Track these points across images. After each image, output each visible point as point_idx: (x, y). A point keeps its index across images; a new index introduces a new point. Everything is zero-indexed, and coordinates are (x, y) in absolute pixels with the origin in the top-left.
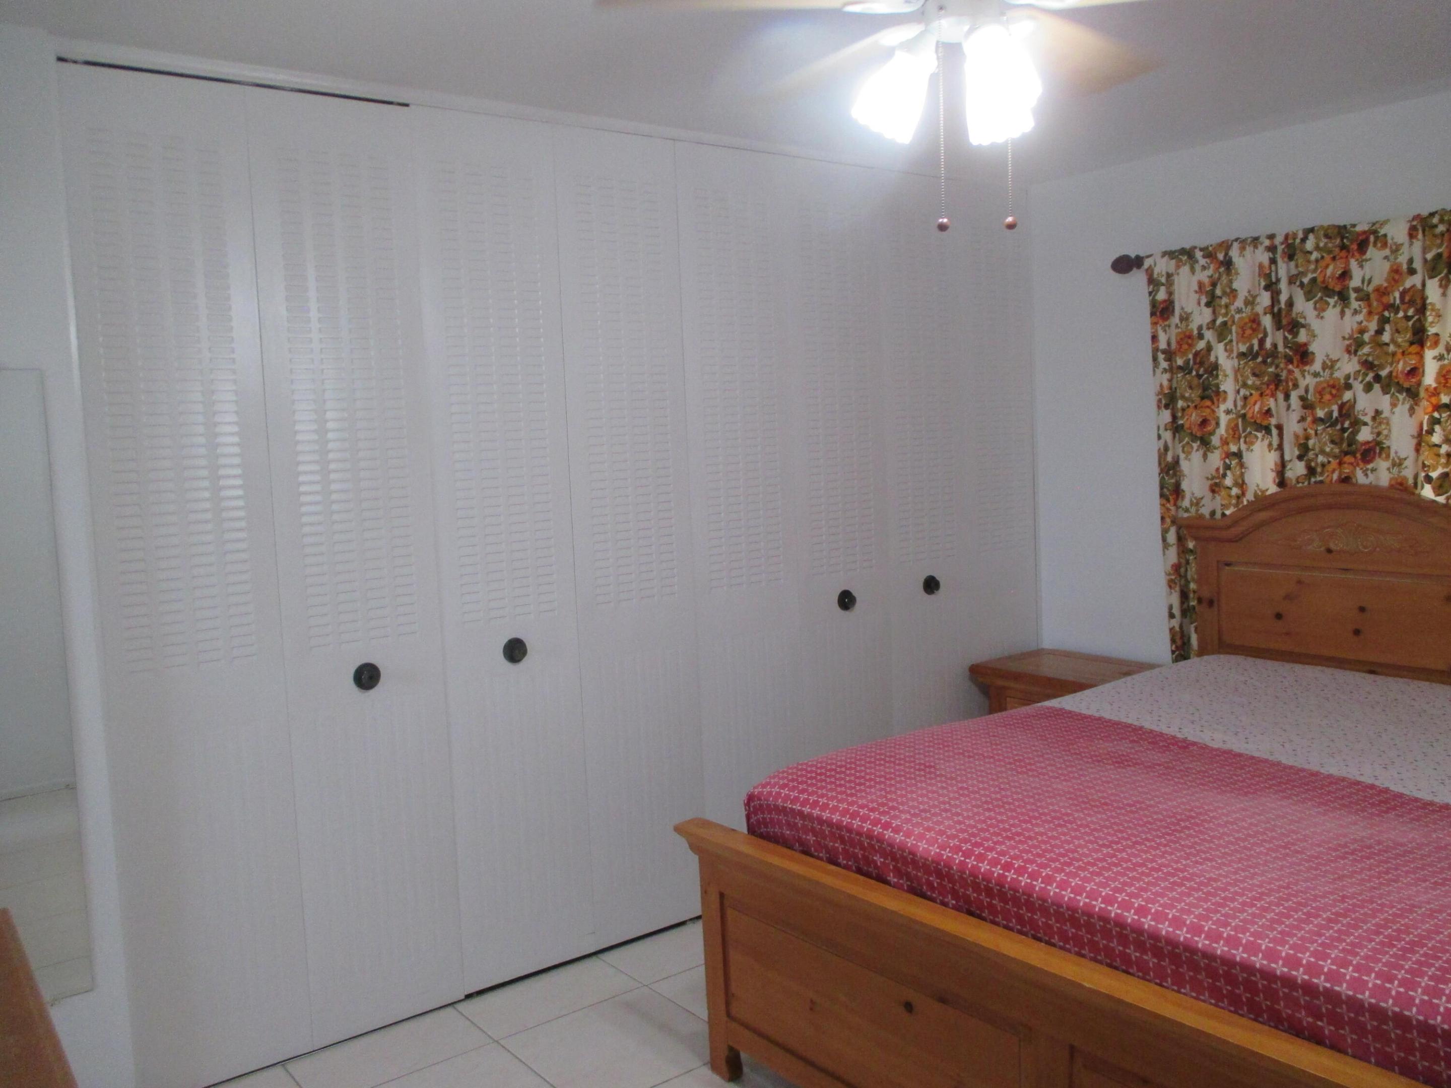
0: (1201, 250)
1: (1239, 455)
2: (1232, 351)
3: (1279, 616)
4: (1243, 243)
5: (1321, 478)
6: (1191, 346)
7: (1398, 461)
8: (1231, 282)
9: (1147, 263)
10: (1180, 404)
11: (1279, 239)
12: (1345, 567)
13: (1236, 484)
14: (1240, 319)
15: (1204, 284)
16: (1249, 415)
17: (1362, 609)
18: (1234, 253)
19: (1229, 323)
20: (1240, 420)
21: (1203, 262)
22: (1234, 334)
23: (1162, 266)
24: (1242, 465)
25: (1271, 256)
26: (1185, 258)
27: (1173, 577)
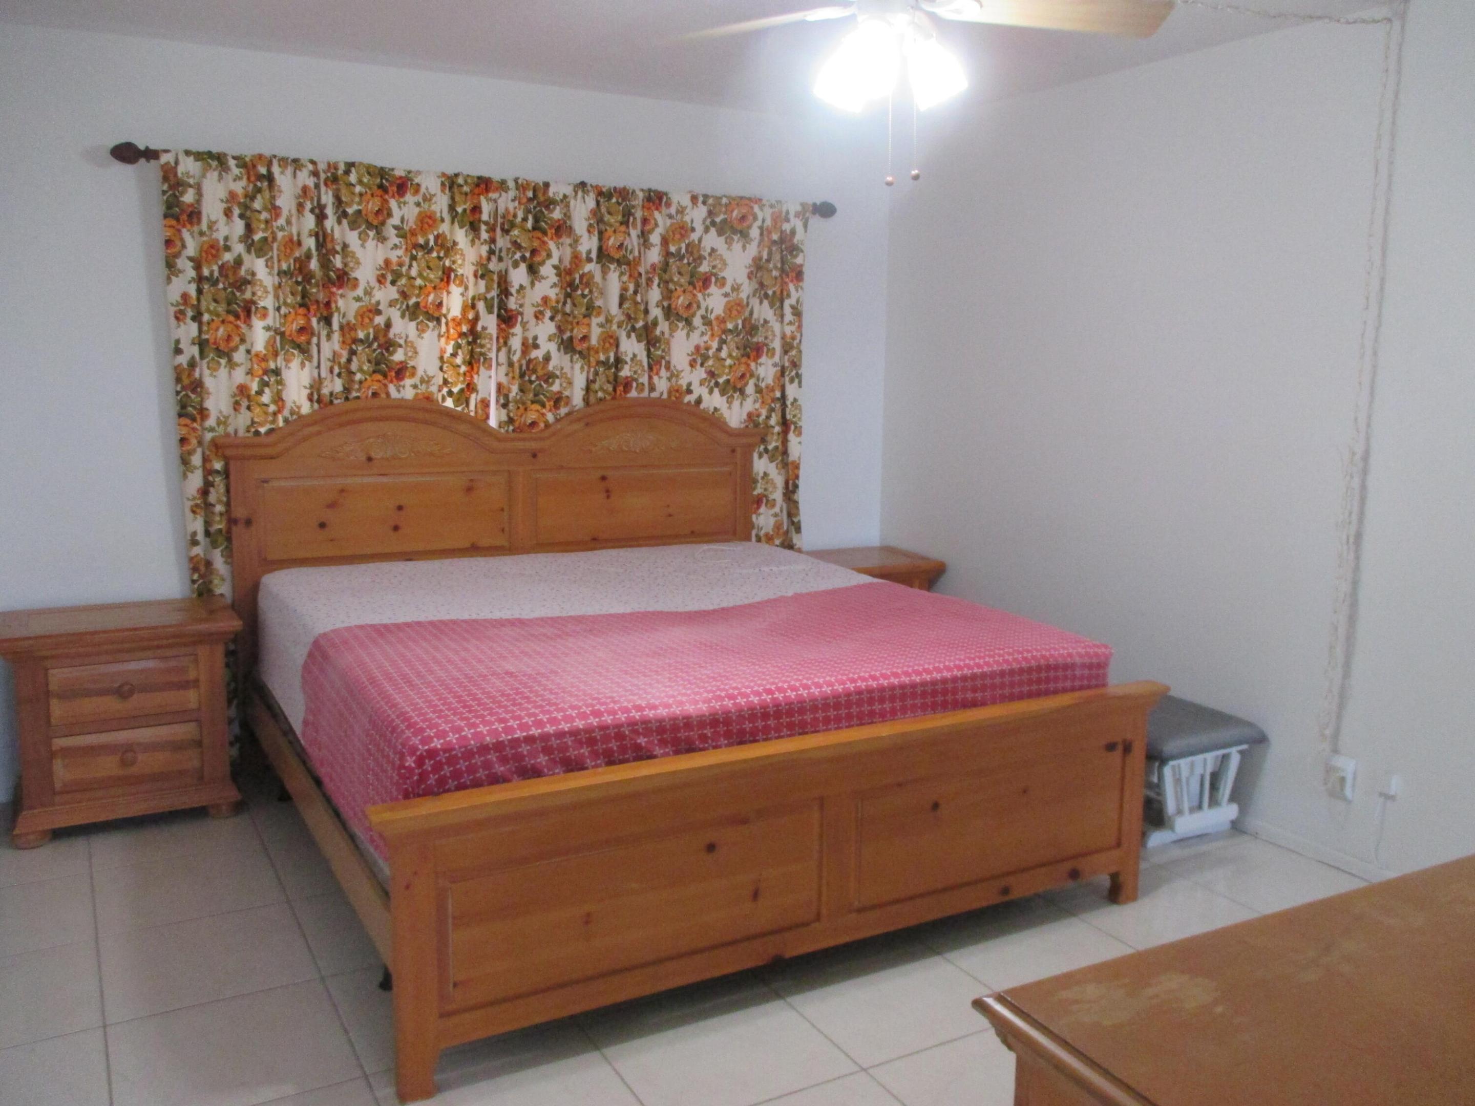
0: (234, 158)
1: (277, 372)
2: (272, 268)
3: (322, 525)
4: (283, 162)
5: (358, 394)
6: (216, 257)
7: (426, 379)
8: (273, 198)
9: (164, 158)
10: (206, 317)
11: (322, 166)
12: (382, 472)
13: (275, 402)
14: (284, 237)
15: (237, 195)
16: (287, 333)
17: (400, 508)
18: (276, 169)
19: (270, 239)
20: (278, 338)
21: (236, 171)
22: (275, 252)
23: (188, 167)
24: (280, 382)
25: (316, 181)
26: (214, 163)
27: (199, 502)
